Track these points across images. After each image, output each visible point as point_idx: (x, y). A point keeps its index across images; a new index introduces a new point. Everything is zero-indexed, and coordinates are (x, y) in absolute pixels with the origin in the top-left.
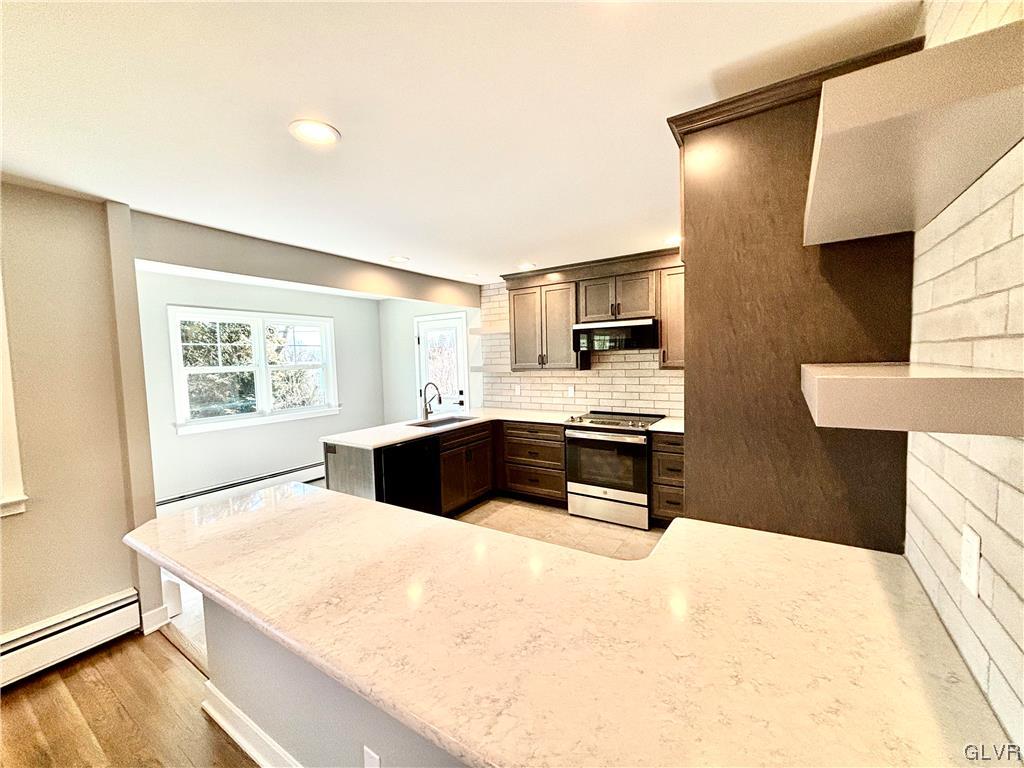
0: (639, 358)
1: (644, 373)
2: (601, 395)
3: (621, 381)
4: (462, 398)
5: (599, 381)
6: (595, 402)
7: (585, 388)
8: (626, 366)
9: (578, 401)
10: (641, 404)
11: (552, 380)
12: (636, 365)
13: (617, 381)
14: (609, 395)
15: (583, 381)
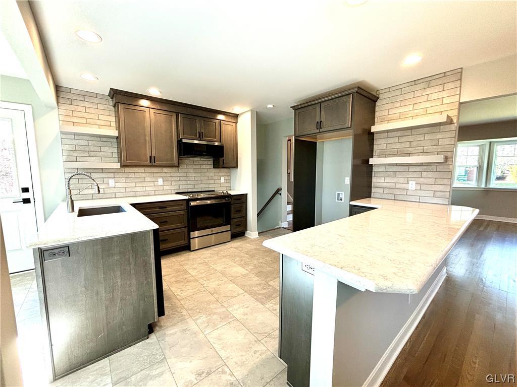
0: (201, 162)
1: (203, 170)
2: (181, 183)
3: (192, 175)
4: (26, 195)
5: (178, 174)
6: (176, 187)
7: (170, 179)
8: (194, 166)
9: (165, 188)
10: (201, 186)
11: (144, 175)
12: (199, 166)
13: (190, 174)
14: (185, 183)
15: (168, 175)
